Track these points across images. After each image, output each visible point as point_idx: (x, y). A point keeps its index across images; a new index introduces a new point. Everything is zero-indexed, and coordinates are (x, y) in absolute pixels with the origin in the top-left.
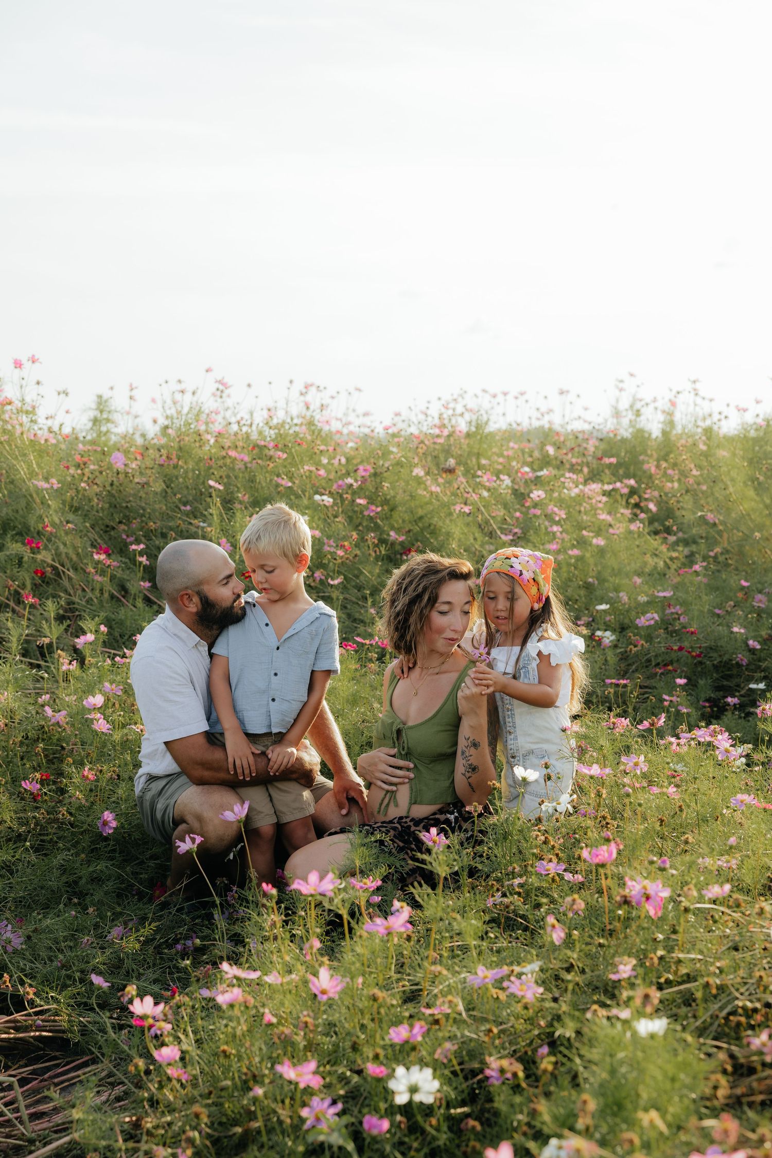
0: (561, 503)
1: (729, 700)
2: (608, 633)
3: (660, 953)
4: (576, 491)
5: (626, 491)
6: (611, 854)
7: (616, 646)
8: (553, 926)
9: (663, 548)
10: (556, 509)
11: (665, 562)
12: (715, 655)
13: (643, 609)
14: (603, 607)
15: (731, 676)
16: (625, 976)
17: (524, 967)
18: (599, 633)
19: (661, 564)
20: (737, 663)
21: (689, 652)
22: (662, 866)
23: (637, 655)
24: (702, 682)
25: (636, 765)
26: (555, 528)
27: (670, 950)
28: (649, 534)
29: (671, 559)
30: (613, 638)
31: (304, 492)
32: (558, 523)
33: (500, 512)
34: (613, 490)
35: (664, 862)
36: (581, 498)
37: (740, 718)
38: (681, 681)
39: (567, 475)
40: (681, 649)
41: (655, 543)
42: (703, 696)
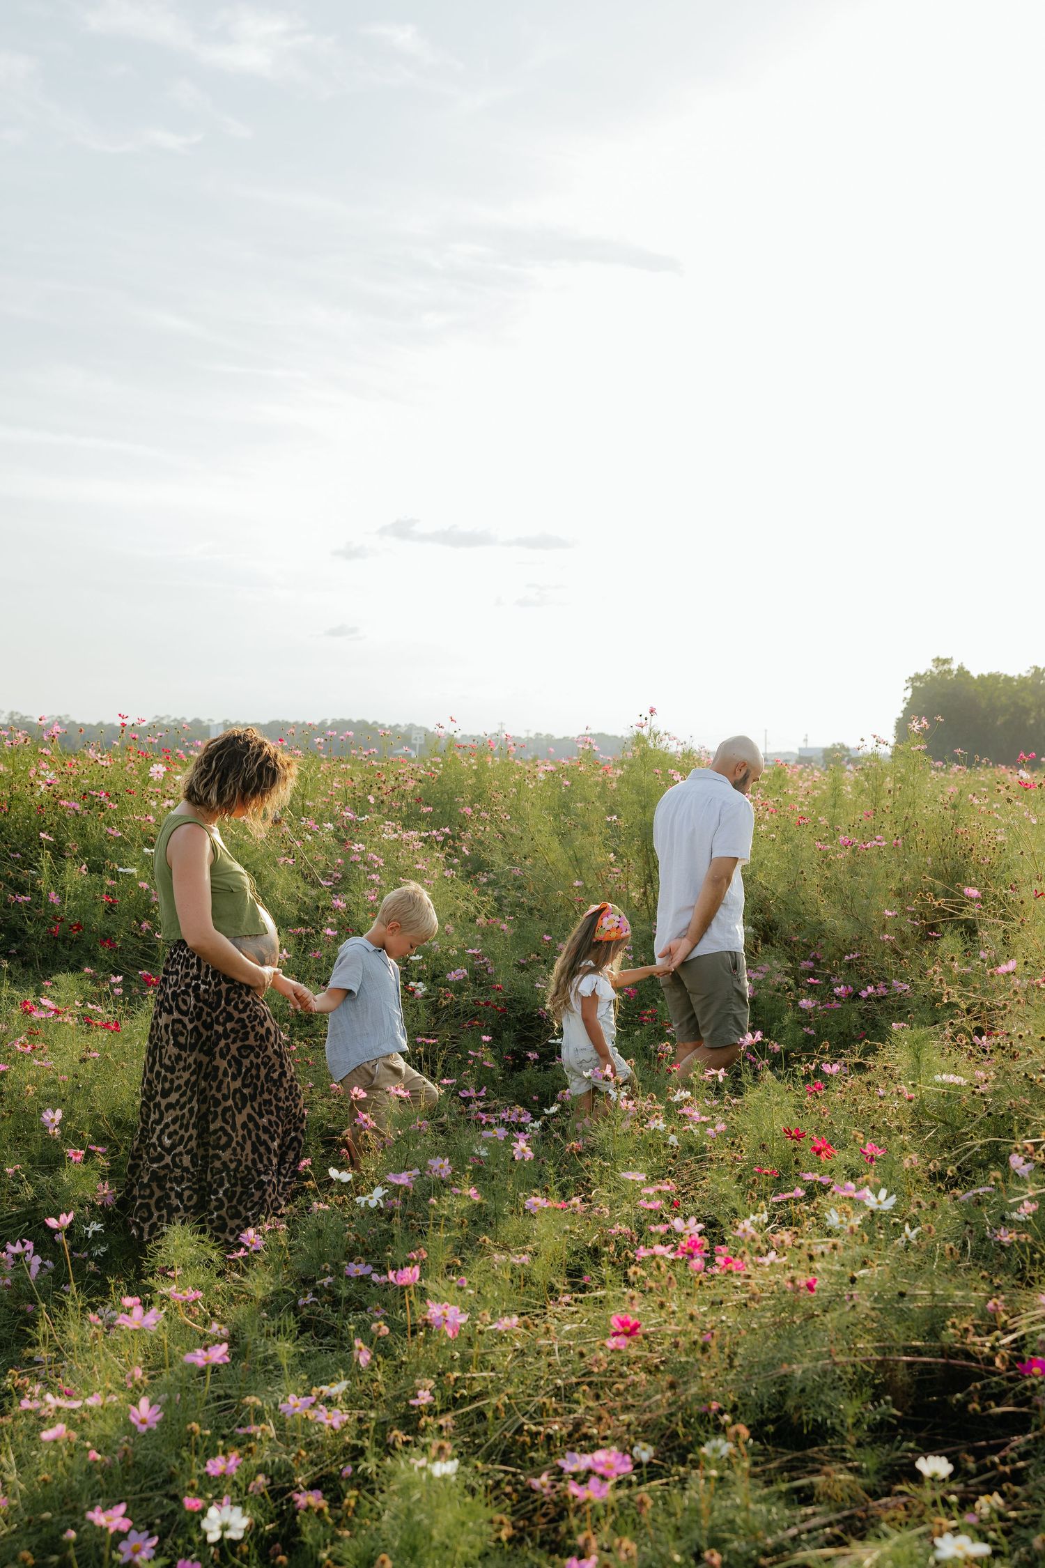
0: (380, 847)
1: (530, 1055)
2: (420, 984)
3: (457, 1374)
4: (395, 836)
5: (441, 838)
6: (414, 1276)
7: (427, 997)
8: (360, 1350)
9: (474, 893)
10: (375, 857)
11: (476, 907)
12: (519, 1007)
13: (454, 962)
14: (418, 957)
15: (532, 1027)
16: (424, 1402)
17: (332, 1387)
18: (412, 984)
19: (472, 909)
20: (539, 1016)
21: (495, 1007)
22: (460, 1285)
23: (447, 1007)
24: (505, 1035)
25: (441, 1167)
26: (374, 877)
27: (464, 1369)
28: (461, 878)
29: (483, 902)
30: (425, 989)
31: (132, 839)
32: (376, 871)
33: (321, 857)
34: (429, 836)
35: (462, 1281)
36: (399, 842)
37: (539, 1070)
38: (486, 1038)
39: (387, 823)
40: (487, 1004)
41: (466, 888)
42: (506, 1049)
